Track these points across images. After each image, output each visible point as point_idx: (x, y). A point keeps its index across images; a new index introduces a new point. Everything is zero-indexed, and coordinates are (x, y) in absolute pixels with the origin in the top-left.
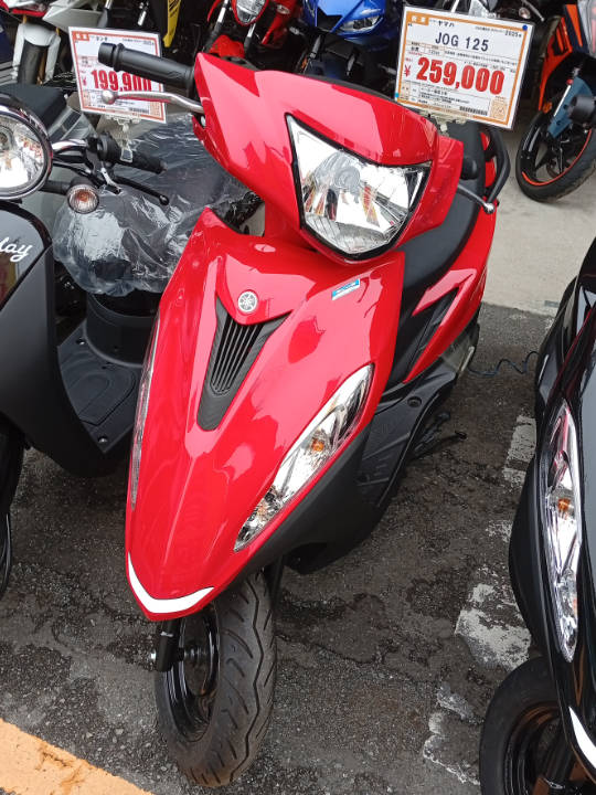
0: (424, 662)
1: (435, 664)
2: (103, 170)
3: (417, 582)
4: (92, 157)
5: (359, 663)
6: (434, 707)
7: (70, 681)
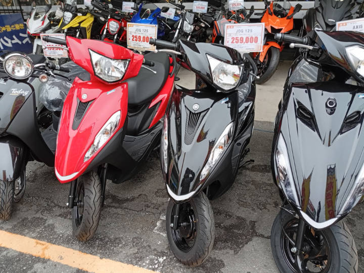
0: (158, 209)
1: (160, 209)
2: (50, 71)
3: (158, 190)
4: (47, 68)
5: (138, 211)
6: (159, 219)
7: (46, 225)
